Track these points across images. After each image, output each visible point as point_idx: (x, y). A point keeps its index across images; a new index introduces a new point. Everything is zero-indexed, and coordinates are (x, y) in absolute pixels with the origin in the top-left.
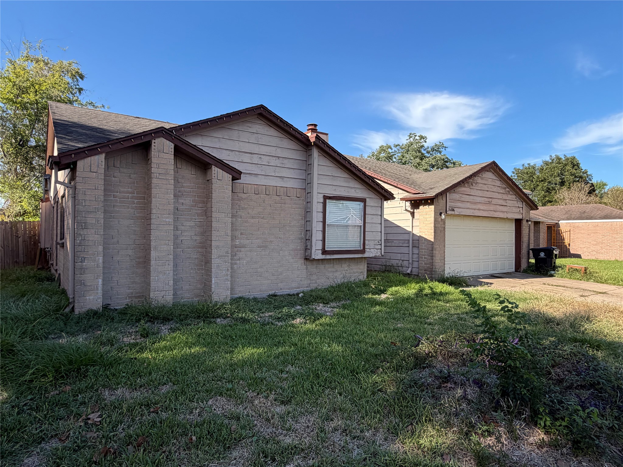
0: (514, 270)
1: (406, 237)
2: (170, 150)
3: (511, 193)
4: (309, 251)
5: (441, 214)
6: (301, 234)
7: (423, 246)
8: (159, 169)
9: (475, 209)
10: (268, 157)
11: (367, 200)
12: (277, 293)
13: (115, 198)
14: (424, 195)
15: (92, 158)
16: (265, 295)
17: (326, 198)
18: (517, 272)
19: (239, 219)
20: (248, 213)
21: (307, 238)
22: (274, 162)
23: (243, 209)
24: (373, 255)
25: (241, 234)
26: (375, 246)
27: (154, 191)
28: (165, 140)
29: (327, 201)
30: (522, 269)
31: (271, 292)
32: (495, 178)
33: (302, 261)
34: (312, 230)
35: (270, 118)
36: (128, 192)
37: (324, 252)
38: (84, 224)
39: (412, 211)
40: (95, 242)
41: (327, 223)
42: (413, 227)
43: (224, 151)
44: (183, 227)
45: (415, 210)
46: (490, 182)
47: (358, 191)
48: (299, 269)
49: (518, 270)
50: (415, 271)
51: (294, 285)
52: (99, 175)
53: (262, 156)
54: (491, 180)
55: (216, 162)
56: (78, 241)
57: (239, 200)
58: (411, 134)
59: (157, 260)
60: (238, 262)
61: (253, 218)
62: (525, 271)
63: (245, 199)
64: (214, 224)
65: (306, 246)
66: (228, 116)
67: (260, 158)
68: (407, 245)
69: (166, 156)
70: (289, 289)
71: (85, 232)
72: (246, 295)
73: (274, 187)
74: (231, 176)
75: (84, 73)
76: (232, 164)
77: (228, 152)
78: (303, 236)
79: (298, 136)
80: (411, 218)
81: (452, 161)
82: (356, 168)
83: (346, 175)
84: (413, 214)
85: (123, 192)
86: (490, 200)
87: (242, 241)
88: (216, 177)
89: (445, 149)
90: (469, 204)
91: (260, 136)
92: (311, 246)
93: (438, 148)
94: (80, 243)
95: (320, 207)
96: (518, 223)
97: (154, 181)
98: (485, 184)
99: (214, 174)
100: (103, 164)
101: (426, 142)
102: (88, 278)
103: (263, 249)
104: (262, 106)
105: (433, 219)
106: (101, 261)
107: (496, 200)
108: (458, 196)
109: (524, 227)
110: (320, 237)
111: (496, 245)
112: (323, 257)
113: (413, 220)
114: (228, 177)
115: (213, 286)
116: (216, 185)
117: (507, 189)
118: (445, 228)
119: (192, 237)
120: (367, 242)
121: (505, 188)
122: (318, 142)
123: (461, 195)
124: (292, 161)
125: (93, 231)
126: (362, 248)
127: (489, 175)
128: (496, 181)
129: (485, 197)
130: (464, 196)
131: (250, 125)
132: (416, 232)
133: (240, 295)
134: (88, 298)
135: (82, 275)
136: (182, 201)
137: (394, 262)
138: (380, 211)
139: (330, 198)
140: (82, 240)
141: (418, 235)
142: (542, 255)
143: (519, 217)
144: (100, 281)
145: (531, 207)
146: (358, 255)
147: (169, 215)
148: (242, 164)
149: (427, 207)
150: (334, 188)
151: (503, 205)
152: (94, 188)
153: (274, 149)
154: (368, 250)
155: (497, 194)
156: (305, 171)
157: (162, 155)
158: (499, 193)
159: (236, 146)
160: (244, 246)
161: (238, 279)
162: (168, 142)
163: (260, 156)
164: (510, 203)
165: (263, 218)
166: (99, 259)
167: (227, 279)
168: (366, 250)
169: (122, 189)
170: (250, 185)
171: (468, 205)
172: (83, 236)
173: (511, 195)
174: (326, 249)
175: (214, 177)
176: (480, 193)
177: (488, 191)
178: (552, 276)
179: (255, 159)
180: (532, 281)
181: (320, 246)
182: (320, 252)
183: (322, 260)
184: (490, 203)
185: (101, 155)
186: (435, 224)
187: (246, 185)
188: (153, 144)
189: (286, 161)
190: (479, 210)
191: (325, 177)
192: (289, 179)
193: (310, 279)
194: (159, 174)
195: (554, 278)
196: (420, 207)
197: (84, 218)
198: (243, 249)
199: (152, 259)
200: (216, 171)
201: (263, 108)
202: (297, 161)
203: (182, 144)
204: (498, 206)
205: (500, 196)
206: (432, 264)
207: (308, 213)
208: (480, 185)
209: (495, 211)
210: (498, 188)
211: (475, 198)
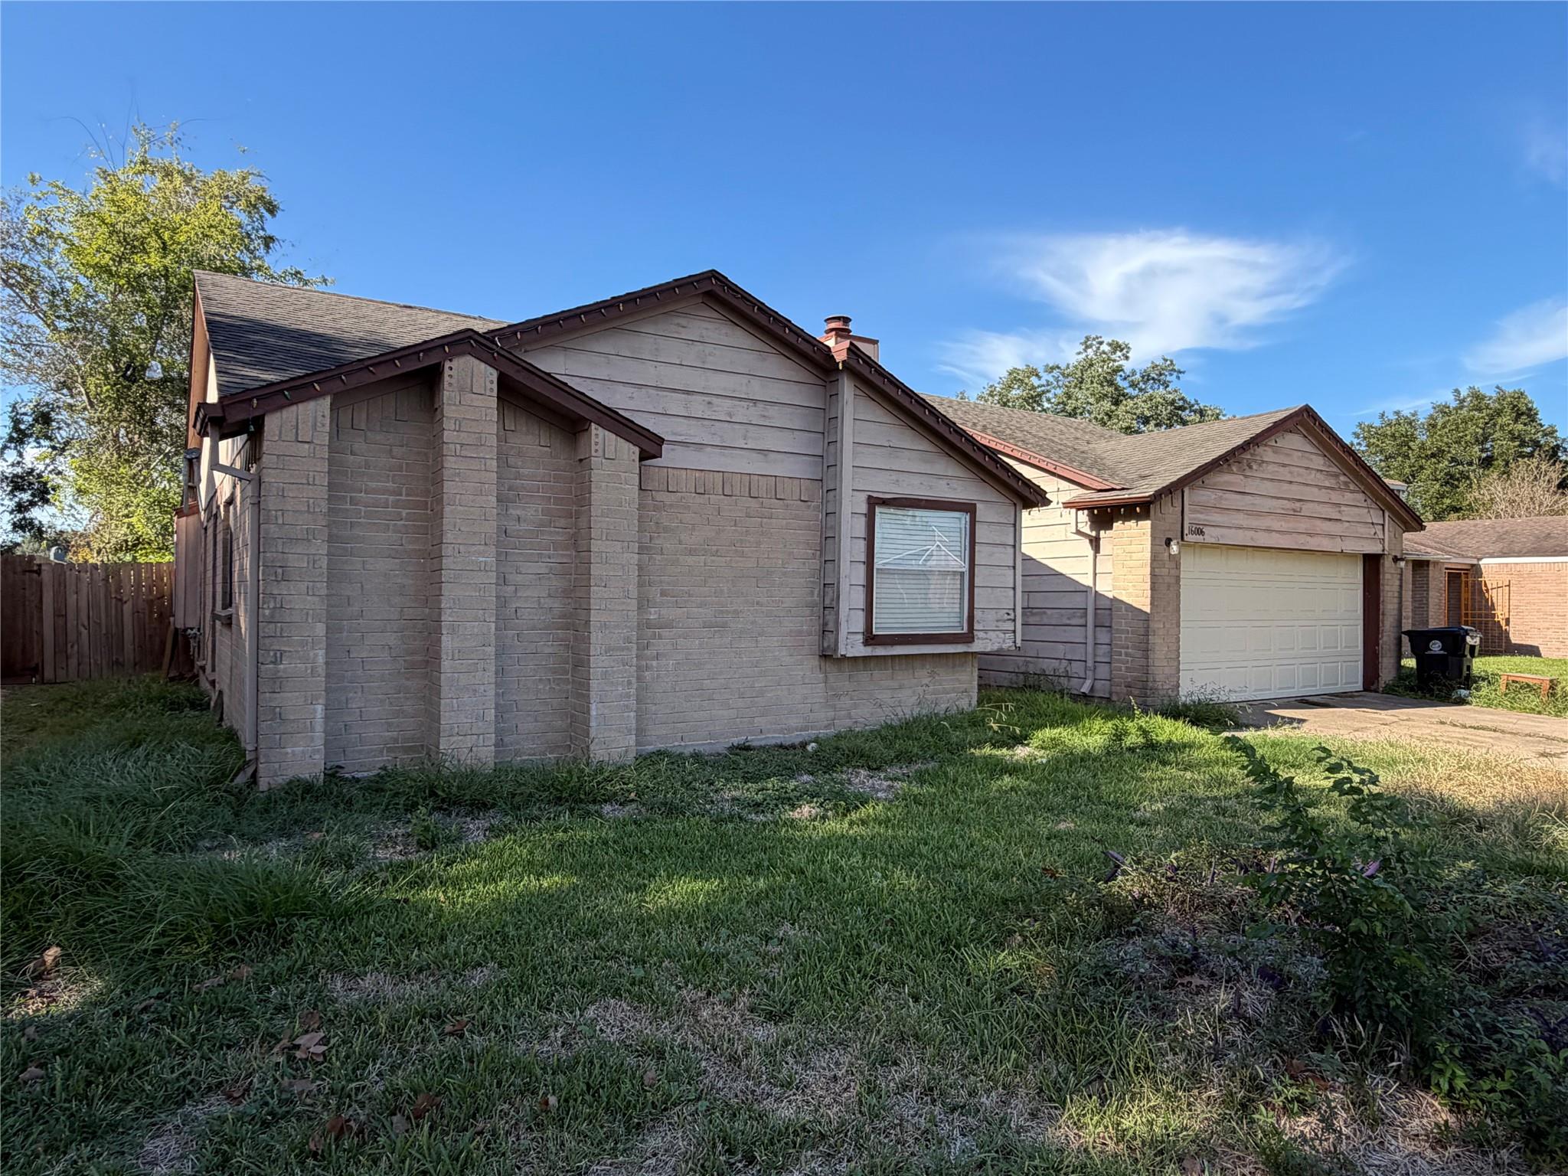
0: (1359, 686)
1: (1077, 601)
2: (489, 386)
3: (1352, 487)
4: (831, 637)
5: (1168, 542)
6: (812, 593)
7: (1121, 623)
8: (462, 434)
9: (1256, 530)
10: (729, 402)
11: (979, 506)
12: (752, 741)
13: (356, 505)
14: (1125, 495)
15: (301, 406)
16: (722, 745)
17: (874, 502)
18: (1371, 691)
19: (658, 557)
20: (680, 543)
21: (827, 602)
22: (742, 413)
23: (666, 530)
24: (995, 647)
25: (663, 594)
26: (1000, 624)
27: (448, 487)
28: (477, 362)
29: (878, 510)
30: (1382, 685)
31: (736, 741)
32: (1309, 448)
33: (815, 662)
34: (839, 583)
35: (735, 302)
36: (385, 491)
37: (870, 639)
38: (280, 571)
39: (1094, 534)
40: (307, 614)
41: (876, 566)
42: (1095, 574)
43: (621, 387)
44: (519, 578)
45: (1102, 533)
46: (1295, 459)
47: (954, 484)
48: (807, 681)
49: (1373, 688)
50: (1102, 687)
51: (794, 722)
52: (318, 448)
53: (714, 400)
54: (1300, 454)
55: (599, 414)
56: (267, 612)
57: (656, 509)
58: (1088, 338)
59: (456, 657)
60: (654, 663)
61: (691, 552)
62: (1390, 690)
63: (671, 506)
64: (595, 570)
65: (825, 624)
66: (630, 299)
67: (709, 403)
68: (1081, 621)
69: (478, 401)
70: (781, 731)
71: (282, 589)
72: (674, 745)
73: (744, 476)
74: (637, 450)
75: (277, 201)
76: (639, 420)
77: (630, 390)
78: (816, 598)
79: (804, 347)
80: (1090, 552)
81: (1196, 407)
82: (950, 427)
83: (924, 445)
84: (1095, 543)
85: (375, 491)
86: (1298, 504)
87: (664, 611)
88: (600, 453)
89: (1178, 378)
90: (1241, 515)
91: (709, 348)
92: (837, 623)
93: (1161, 374)
94: (272, 616)
95: (860, 527)
96: (1372, 564)
97: (450, 463)
98: (1284, 465)
99: (597, 444)
100: (327, 421)
101: (1127, 358)
102: (290, 700)
103: (715, 632)
104: (713, 275)
105: (1149, 555)
106: (321, 660)
107: (1311, 504)
108: (1213, 496)
109: (1387, 576)
110: (858, 598)
111: (1313, 623)
112: (868, 651)
113: (1095, 557)
114: (629, 452)
115: (593, 724)
116: (600, 472)
117: (1342, 478)
118: (1178, 578)
119: (542, 600)
120: (977, 614)
121: (1336, 476)
122: (853, 363)
123: (1220, 493)
124: (789, 410)
125: (303, 586)
126: (965, 630)
127: (1294, 442)
128: (1313, 457)
129: (1285, 499)
130: (1228, 495)
131: (683, 321)
132: (1105, 588)
133: (661, 746)
134: (289, 750)
135: (275, 695)
136: (518, 512)
137: (1049, 666)
138: (1012, 535)
139: (885, 503)
140: (275, 608)
141: (1110, 595)
142: (1436, 647)
143: (1374, 548)
144: (320, 708)
145: (1405, 522)
146: (954, 646)
147: (487, 548)
148: (665, 418)
149: (1132, 523)
150: (894, 476)
151: (1330, 520)
152: (305, 481)
153: (744, 379)
154: (981, 634)
155: (1316, 490)
156: (821, 436)
157: (468, 397)
158: (1320, 487)
159: (648, 374)
160: (669, 625)
161: (654, 708)
162: (483, 366)
163: (707, 399)
164: (1348, 513)
165: (716, 554)
166: (316, 655)
167: (627, 706)
168: (975, 633)
169: (373, 485)
170: (684, 472)
171: (1240, 519)
172: (279, 597)
173: (1353, 492)
174: (874, 633)
175: (596, 451)
176: (1270, 488)
177: (1291, 482)
178: (1461, 702)
179: (698, 406)
180: (1407, 714)
181: (859, 625)
182: (860, 638)
183: (866, 659)
184: (1295, 513)
185: (321, 401)
186: (1153, 568)
187: (675, 472)
188: (447, 372)
189: (773, 411)
190: (1269, 530)
191: (871, 449)
192: (783, 455)
193: (834, 707)
194: (462, 445)
195: (1467, 707)
196: (1115, 525)
197: (280, 555)
198: (665, 632)
199: (444, 656)
200: (600, 437)
201: (716, 278)
202: (800, 410)
203: (518, 371)
204: (1318, 522)
205: (1323, 496)
206: (1146, 669)
207: (828, 540)
208: (1271, 468)
209: (1310, 535)
210: (1318, 475)
211: (1258, 500)
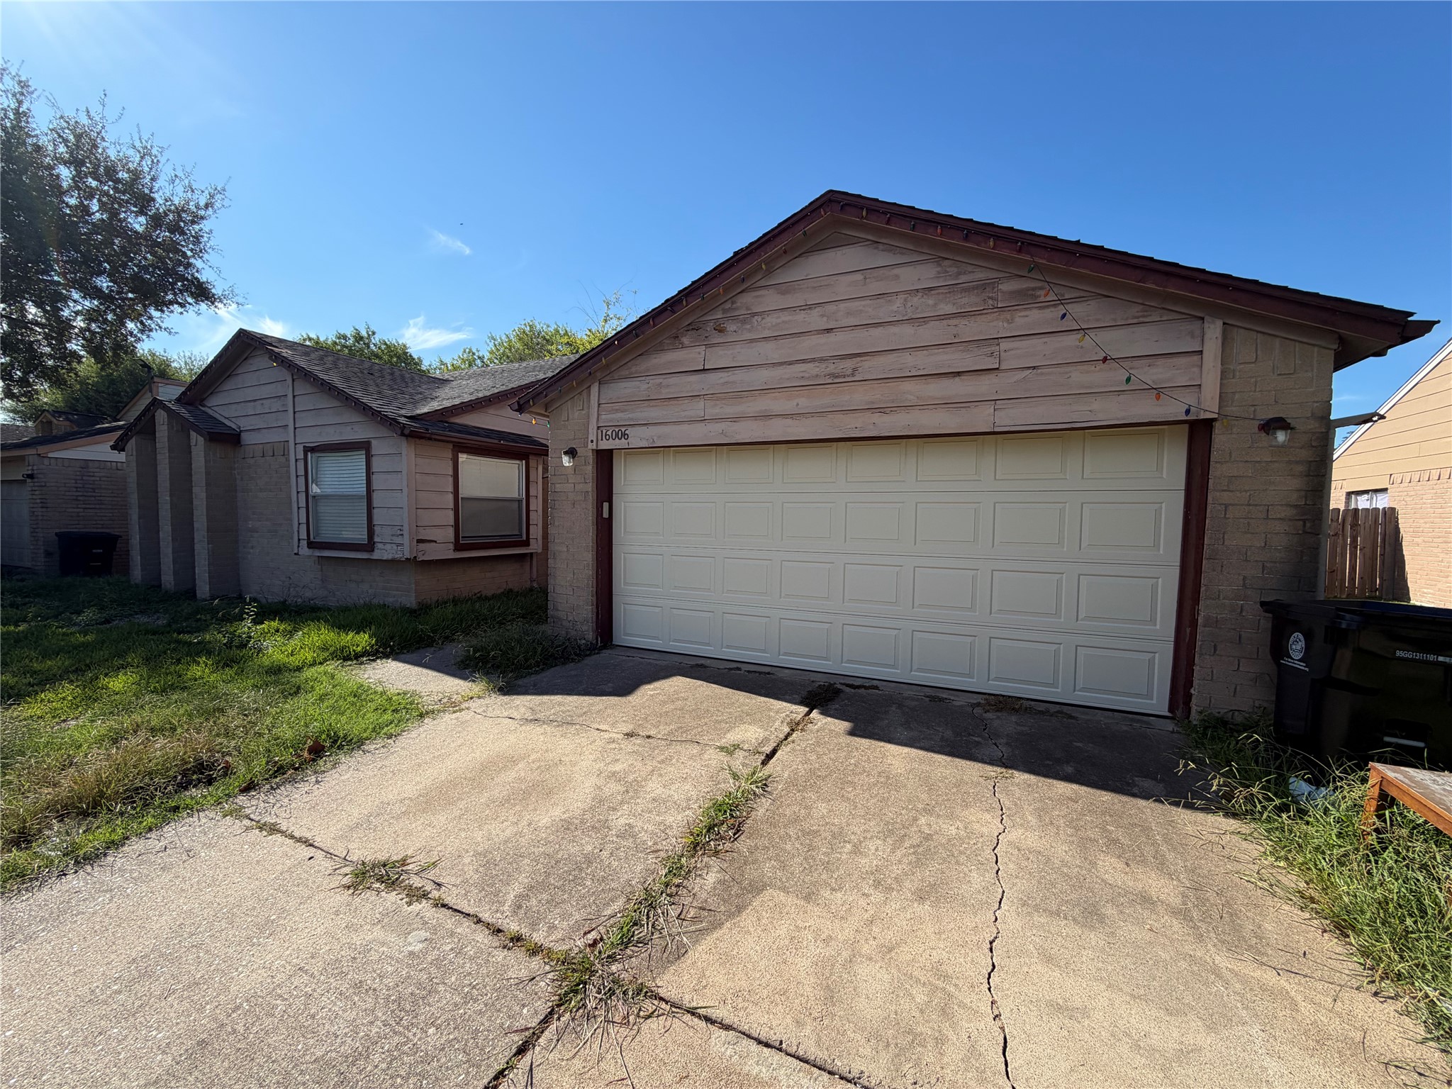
2: (165, 420)
5: (571, 452)
8: (160, 443)
9: (735, 419)
10: (269, 401)
11: (374, 443)
15: (131, 441)
17: (307, 451)
22: (274, 406)
23: (252, 479)
26: (394, 538)
27: (158, 467)
29: (310, 455)
30: (1194, 716)
32: (883, 259)
37: (310, 544)
41: (310, 495)
47: (356, 427)
54: (859, 277)
57: (248, 467)
59: (163, 541)
63: (253, 465)
67: (262, 404)
69: (163, 428)
83: (335, 402)
86: (848, 365)
96: (1205, 444)
98: (810, 307)
100: (136, 446)
107: (895, 354)
108: (646, 386)
110: (303, 516)
112: (311, 553)
115: (197, 577)
116: (194, 452)
120: (377, 529)
121: (983, 286)
126: (367, 542)
128: (896, 271)
129: (813, 360)
138: (400, 462)
139: (313, 450)
142: (1296, 648)
146: (361, 553)
150: (318, 429)
151: (959, 374)
154: (380, 546)
158: (924, 320)
168: (376, 544)
170: (256, 446)
173: (1057, 305)
174: (311, 540)
176: (771, 351)
177: (829, 330)
179: (258, 407)
181: (304, 534)
182: (306, 541)
184: (836, 380)
186: (552, 484)
188: (156, 418)
190: (766, 416)
191: (305, 414)
194: (161, 448)
198: (255, 534)
204: (908, 386)
205: (929, 333)
208: (771, 320)
209: (881, 410)
210: (916, 300)
211: (739, 376)
